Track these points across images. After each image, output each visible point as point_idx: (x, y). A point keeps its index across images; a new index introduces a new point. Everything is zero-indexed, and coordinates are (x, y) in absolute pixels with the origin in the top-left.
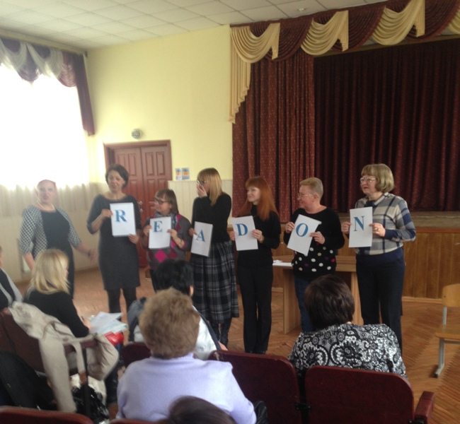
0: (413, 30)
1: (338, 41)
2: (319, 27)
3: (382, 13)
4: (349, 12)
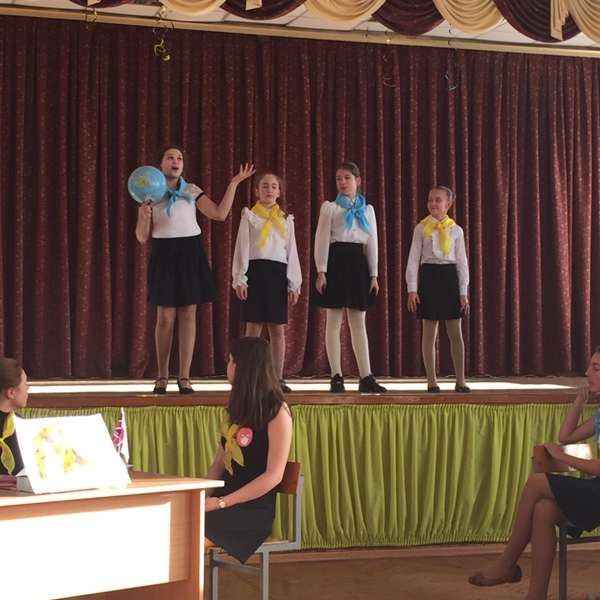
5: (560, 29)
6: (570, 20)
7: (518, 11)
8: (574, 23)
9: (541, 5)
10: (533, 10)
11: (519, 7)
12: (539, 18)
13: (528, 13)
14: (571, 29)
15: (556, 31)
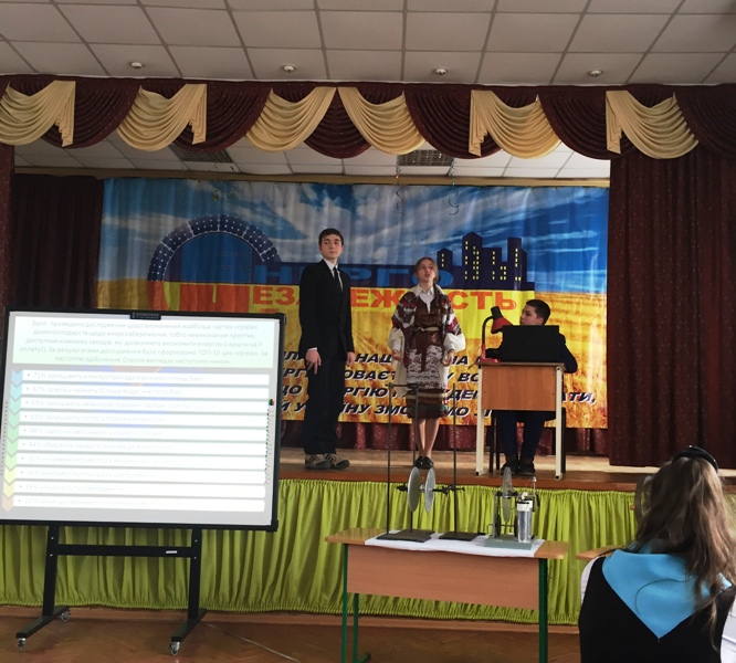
0: (188, 132)
1: (55, 128)
2: (21, 98)
3: (135, 94)
4: (77, 85)
5: (478, 146)
6: (488, 138)
7: (436, 132)
8: (493, 141)
9: (461, 127)
10: (453, 131)
11: (438, 129)
12: (456, 137)
13: (446, 133)
14: (489, 146)
15: (474, 148)
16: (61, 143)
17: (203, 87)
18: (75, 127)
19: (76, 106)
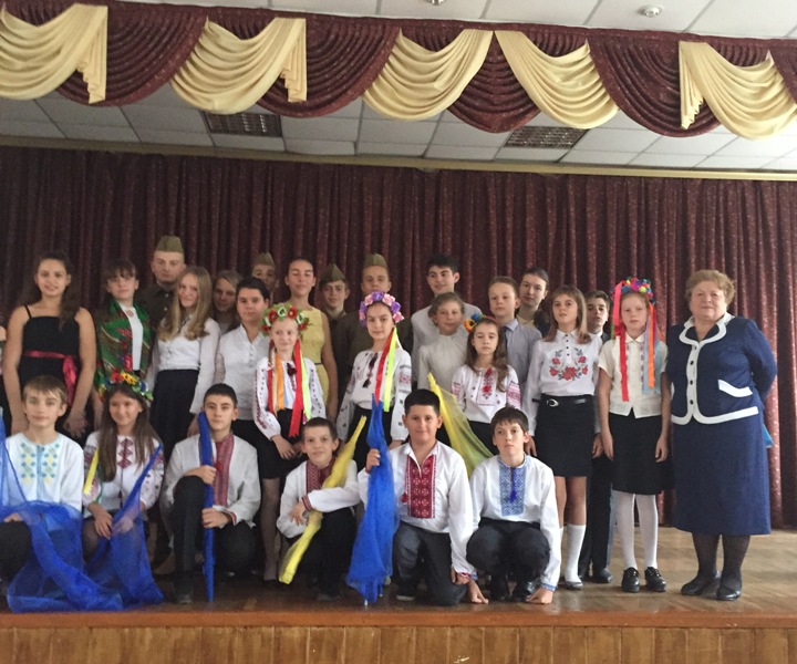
2: (23, 28)
3: (200, 31)
4: (110, 13)
6: (705, 108)
12: (664, 107)
14: (706, 120)
16: (87, 97)
17: (300, 24)
18: (109, 74)
19: (109, 43)
